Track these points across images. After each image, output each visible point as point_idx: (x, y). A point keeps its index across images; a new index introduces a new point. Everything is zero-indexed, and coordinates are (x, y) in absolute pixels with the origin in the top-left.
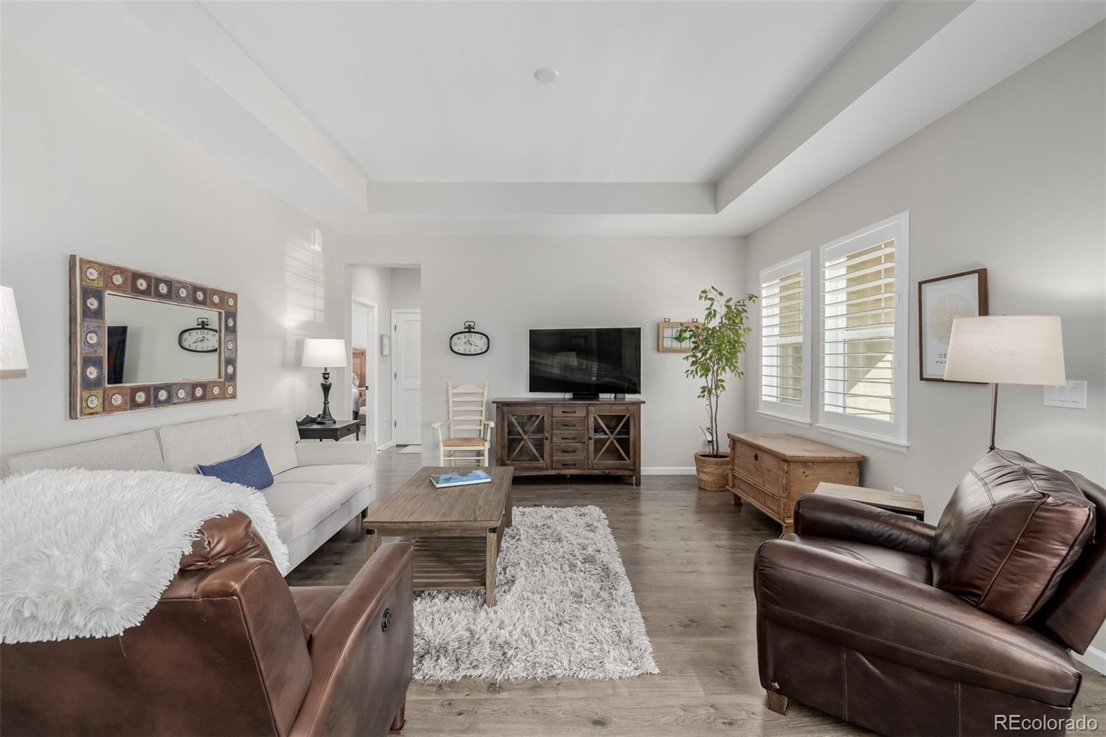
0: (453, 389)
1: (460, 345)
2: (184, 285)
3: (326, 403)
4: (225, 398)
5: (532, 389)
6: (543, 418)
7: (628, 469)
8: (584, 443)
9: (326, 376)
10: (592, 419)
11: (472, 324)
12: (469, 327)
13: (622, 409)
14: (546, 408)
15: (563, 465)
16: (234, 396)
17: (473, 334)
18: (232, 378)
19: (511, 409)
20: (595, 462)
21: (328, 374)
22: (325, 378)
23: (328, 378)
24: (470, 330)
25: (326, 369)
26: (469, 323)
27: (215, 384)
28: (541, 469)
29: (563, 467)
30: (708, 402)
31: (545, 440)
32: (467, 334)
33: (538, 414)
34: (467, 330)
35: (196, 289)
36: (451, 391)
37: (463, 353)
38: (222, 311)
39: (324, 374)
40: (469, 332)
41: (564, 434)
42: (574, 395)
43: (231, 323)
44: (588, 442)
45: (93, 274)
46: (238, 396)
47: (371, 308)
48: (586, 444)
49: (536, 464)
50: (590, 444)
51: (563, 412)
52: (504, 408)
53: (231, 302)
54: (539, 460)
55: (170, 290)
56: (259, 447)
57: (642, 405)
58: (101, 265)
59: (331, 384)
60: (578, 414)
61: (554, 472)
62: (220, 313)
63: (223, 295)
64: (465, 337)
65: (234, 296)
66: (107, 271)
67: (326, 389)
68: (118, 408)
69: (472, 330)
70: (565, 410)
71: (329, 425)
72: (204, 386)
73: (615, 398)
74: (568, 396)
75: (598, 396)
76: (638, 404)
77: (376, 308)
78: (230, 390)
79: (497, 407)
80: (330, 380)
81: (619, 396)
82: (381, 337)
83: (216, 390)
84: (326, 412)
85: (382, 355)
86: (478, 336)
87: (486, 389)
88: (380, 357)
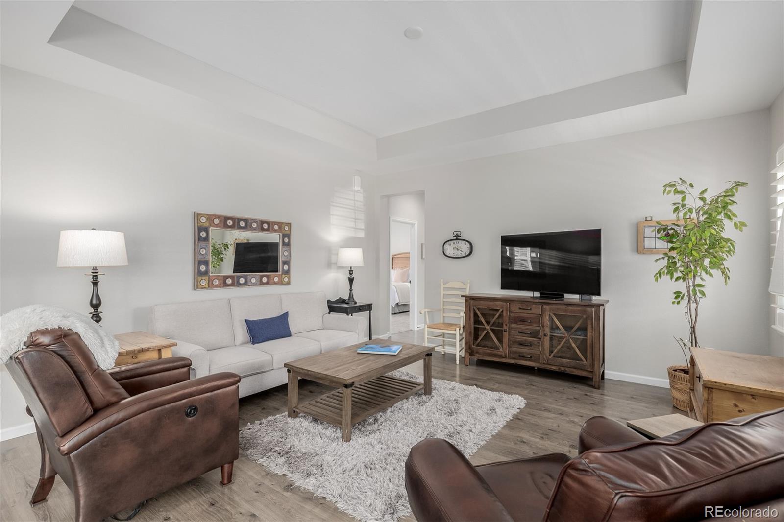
0: (444, 284)
1: (450, 250)
2: (255, 221)
3: (351, 290)
4: (282, 284)
5: (503, 287)
6: (502, 311)
7: (587, 371)
8: (540, 339)
9: (351, 272)
10: (548, 317)
11: (459, 233)
12: (457, 236)
13: (579, 310)
14: (505, 303)
15: (520, 356)
16: (288, 283)
17: (460, 241)
18: (287, 272)
19: (477, 302)
20: (550, 357)
21: (352, 271)
22: (350, 274)
23: (352, 274)
24: (457, 238)
25: (351, 267)
26: (457, 233)
27: (276, 275)
28: (501, 356)
29: (519, 358)
30: (686, 310)
31: (503, 332)
32: (455, 242)
33: (498, 309)
34: (455, 238)
35: (262, 222)
36: (443, 286)
37: (452, 256)
38: (281, 234)
39: (350, 271)
40: (457, 239)
41: (520, 328)
42: (541, 294)
43: (286, 240)
44: (544, 338)
45: (203, 220)
46: (291, 283)
47: (413, 225)
48: (542, 340)
49: (496, 352)
50: (545, 340)
51: (520, 309)
52: (471, 300)
53: (287, 228)
54: (499, 349)
55: (246, 224)
56: (287, 313)
57: (601, 307)
58: (207, 215)
59: (354, 278)
60: (533, 311)
61: (512, 361)
62: (280, 235)
63: (280, 225)
64: (454, 243)
65: (289, 225)
66: (211, 218)
67: (351, 280)
68: (216, 286)
69: (459, 238)
70: (521, 307)
71: (353, 304)
72: (267, 276)
73: (581, 299)
74: (537, 294)
75: (564, 296)
76: (598, 306)
77: (416, 225)
78: (286, 279)
79: (466, 301)
80: (353, 275)
81: (585, 297)
82: (422, 246)
83: (276, 279)
84: (351, 296)
85: (422, 258)
86: (463, 242)
87: (469, 285)
88: (421, 259)
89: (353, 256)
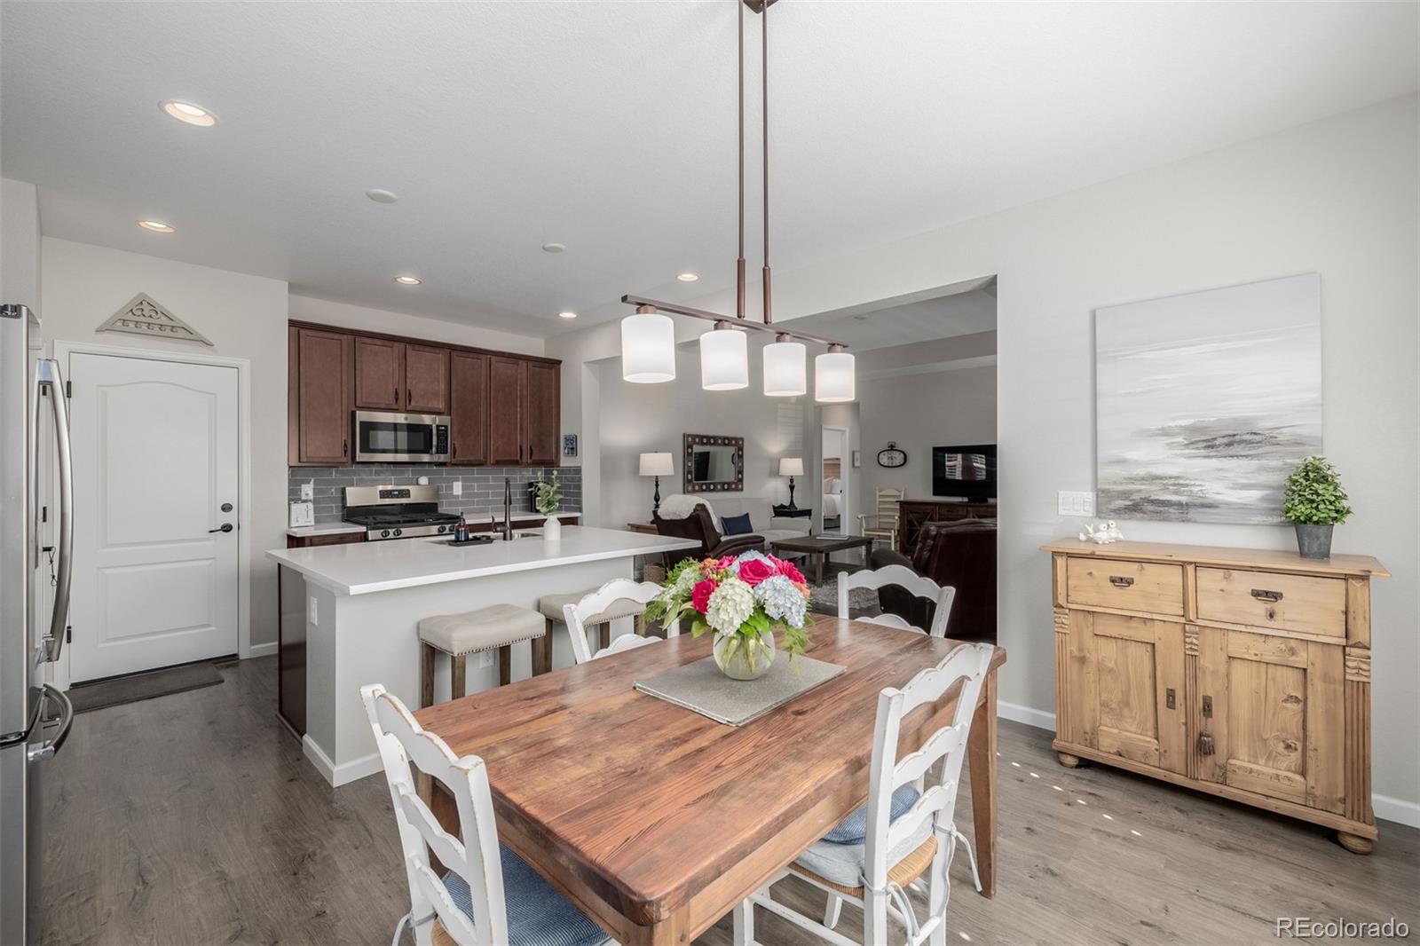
1: (884, 459)
2: (720, 437)
3: (792, 497)
4: (737, 490)
5: (935, 494)
9: (792, 481)
11: (894, 444)
12: (892, 446)
14: (935, 507)
16: (742, 490)
17: (894, 451)
18: (741, 481)
19: (910, 507)
21: (793, 479)
24: (892, 448)
25: (792, 476)
26: (892, 443)
27: (733, 483)
32: (890, 452)
33: (929, 512)
34: (890, 448)
35: (725, 438)
36: (878, 493)
37: (887, 465)
38: (737, 447)
39: (791, 479)
40: (892, 450)
42: (969, 499)
43: (740, 453)
45: (690, 439)
47: (844, 431)
51: (948, 511)
52: (907, 507)
53: (741, 443)
55: (715, 441)
56: (748, 514)
58: (692, 435)
59: (794, 486)
62: (736, 449)
63: (736, 439)
65: (742, 439)
66: (694, 437)
67: (792, 488)
68: (697, 491)
69: (894, 448)
71: (793, 510)
72: (728, 484)
74: (966, 500)
75: (987, 501)
77: (847, 432)
78: (740, 486)
79: (901, 505)
80: (794, 483)
82: (853, 453)
83: (733, 486)
84: (792, 502)
85: (853, 466)
86: (898, 453)
87: (903, 493)
88: (852, 469)
89: (793, 466)
